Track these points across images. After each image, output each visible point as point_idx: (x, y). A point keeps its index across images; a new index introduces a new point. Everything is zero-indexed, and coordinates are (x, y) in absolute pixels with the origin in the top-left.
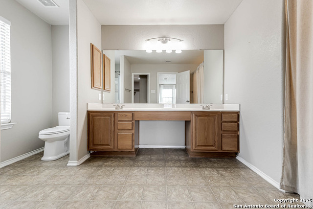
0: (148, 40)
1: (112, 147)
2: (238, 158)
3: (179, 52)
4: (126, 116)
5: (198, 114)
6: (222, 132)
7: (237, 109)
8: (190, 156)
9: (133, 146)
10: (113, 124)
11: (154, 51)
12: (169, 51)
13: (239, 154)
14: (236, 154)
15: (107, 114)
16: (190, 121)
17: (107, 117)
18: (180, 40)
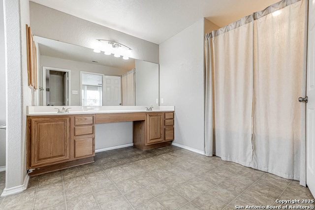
0: (99, 40)
1: (68, 158)
2: (173, 144)
3: (126, 58)
4: (86, 119)
5: (151, 114)
6: (164, 127)
7: (173, 110)
8: (144, 150)
9: (93, 151)
10: (68, 130)
11: (102, 52)
12: (117, 56)
13: (174, 141)
14: (171, 141)
15: (60, 119)
16: (144, 120)
17: (60, 123)
18: (130, 49)
